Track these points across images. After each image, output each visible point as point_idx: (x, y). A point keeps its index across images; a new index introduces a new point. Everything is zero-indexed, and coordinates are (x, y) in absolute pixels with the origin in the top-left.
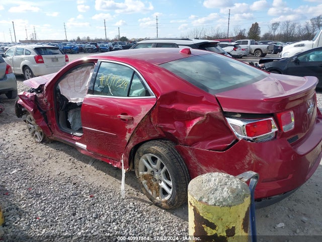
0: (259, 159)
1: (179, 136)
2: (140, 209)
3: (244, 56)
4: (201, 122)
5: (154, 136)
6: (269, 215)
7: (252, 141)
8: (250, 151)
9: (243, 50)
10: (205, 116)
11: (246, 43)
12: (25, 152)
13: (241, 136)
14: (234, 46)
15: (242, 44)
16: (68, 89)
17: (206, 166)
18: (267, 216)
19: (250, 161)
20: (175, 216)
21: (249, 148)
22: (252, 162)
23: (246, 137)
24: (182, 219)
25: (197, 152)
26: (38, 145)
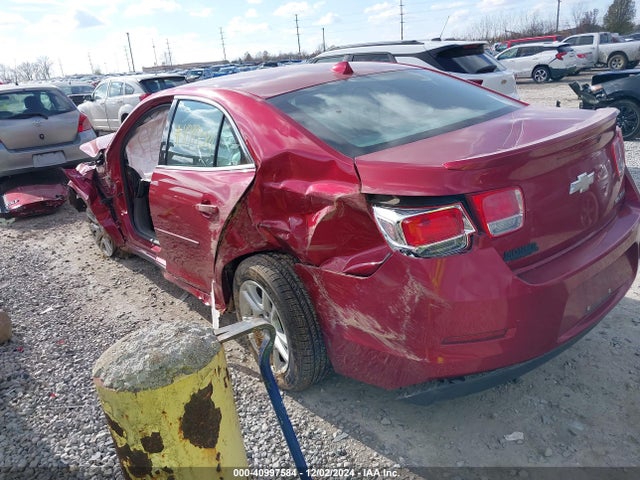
0: (428, 293)
1: (296, 247)
2: (239, 388)
3: (584, 69)
4: (331, 217)
5: (259, 245)
6: (495, 415)
7: (416, 255)
8: (411, 277)
9: (580, 56)
10: (335, 204)
11: (590, 40)
12: (80, 275)
13: (397, 245)
14: (558, 48)
15: (580, 44)
16: (141, 156)
17: (343, 306)
18: (491, 417)
19: (413, 297)
20: (299, 405)
21: (408, 271)
22: (417, 300)
23: (406, 247)
24: (312, 411)
25: (327, 278)
26: (106, 263)
